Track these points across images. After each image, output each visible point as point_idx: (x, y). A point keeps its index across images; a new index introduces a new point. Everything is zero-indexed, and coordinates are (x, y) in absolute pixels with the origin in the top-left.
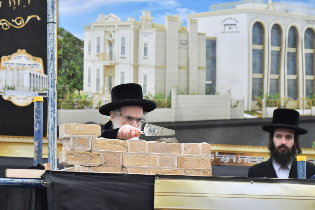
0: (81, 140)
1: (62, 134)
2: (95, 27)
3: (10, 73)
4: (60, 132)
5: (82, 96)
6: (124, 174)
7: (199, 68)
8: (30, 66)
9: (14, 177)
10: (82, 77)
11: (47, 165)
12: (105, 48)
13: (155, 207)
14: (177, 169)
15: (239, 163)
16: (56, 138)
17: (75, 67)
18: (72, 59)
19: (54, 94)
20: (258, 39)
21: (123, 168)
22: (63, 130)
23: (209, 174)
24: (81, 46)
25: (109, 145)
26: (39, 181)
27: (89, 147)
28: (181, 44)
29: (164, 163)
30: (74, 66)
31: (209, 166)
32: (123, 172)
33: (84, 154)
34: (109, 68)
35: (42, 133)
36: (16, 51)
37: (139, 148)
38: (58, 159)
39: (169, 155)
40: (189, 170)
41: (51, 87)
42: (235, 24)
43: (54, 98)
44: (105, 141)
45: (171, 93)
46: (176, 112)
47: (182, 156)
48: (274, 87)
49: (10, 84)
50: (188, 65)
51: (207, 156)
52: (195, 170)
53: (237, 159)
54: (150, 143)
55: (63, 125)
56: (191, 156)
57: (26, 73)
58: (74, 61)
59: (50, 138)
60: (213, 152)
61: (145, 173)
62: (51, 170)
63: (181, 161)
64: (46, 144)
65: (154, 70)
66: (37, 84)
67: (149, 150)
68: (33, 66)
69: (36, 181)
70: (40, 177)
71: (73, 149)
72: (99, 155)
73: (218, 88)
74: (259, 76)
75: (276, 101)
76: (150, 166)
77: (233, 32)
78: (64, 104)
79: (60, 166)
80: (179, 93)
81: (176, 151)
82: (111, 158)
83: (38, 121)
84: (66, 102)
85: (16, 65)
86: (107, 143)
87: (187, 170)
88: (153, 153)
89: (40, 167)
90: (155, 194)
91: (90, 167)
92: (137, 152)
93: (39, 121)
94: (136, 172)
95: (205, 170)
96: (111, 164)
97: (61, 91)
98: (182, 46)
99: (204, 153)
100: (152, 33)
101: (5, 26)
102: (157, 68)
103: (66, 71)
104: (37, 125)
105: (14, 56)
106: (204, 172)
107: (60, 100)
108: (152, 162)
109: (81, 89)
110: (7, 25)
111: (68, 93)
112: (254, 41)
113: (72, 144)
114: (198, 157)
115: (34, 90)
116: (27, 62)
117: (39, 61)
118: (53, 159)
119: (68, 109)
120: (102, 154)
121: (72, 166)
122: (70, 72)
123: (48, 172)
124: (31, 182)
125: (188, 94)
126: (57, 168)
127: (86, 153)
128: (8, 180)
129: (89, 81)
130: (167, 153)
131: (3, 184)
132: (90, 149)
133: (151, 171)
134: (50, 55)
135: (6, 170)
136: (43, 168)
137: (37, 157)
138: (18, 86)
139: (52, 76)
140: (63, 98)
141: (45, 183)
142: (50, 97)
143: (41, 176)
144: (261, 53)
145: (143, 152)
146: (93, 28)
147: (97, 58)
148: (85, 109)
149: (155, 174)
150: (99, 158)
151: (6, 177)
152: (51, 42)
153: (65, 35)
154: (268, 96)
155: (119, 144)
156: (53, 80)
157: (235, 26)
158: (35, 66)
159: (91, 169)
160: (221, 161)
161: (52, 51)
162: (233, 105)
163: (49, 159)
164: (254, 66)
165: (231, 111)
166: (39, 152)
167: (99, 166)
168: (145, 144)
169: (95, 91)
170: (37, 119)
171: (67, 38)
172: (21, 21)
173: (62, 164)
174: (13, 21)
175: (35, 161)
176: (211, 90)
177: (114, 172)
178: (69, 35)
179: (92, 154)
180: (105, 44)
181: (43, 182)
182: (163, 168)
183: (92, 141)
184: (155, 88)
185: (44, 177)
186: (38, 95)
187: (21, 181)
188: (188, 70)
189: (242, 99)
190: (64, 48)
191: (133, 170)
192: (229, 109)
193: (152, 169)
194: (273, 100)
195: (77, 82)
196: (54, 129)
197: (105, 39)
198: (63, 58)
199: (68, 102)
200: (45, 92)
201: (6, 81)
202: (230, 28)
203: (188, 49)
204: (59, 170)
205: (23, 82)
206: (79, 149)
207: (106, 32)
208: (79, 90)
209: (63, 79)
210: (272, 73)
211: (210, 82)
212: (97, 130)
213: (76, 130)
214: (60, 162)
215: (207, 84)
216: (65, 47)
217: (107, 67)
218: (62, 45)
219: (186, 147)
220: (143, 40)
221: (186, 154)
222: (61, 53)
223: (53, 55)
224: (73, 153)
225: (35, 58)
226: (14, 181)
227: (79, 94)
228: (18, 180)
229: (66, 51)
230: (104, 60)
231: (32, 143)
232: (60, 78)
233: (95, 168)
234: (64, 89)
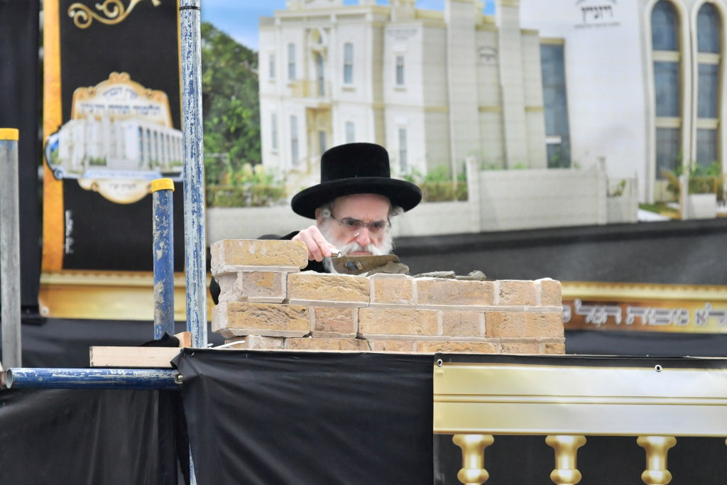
0: (263, 278)
1: (219, 266)
2: (283, 19)
3: (95, 128)
4: (213, 261)
5: (261, 178)
6: (362, 353)
7: (527, 109)
8: (139, 111)
9: (109, 365)
10: (258, 136)
11: (186, 337)
12: (306, 69)
13: (436, 428)
14: (484, 341)
15: (630, 325)
16: (204, 273)
17: (242, 112)
18: (233, 94)
19: (199, 172)
20: (666, 39)
21: (360, 340)
22: (221, 256)
23: (559, 351)
24: (253, 65)
25: (326, 287)
26: (168, 372)
27: (280, 293)
28: (482, 55)
29: (454, 327)
30: (239, 110)
31: (558, 333)
32: (359, 349)
33: (270, 309)
34: (318, 114)
35: (172, 262)
36: (105, 77)
37: (396, 292)
38: (209, 324)
39: (466, 309)
40: (513, 341)
41: (192, 157)
42: (609, 8)
43: (199, 182)
44: (318, 279)
45: (465, 169)
46: (481, 211)
47: (495, 309)
48: (707, 149)
49: (95, 153)
50: (501, 103)
51: (555, 310)
52: (526, 342)
53: (624, 315)
54: (422, 281)
55: (221, 242)
56: (516, 311)
57: (130, 127)
58: (238, 98)
59: (191, 272)
60: (568, 301)
61: (412, 350)
62: (195, 347)
63: (495, 321)
64: (183, 289)
65: (420, 117)
66: (157, 151)
67: (419, 299)
68: (145, 111)
69: (161, 374)
70: (169, 365)
71: (245, 299)
72: (304, 310)
73: (576, 153)
74: (670, 122)
75: (713, 180)
76: (422, 334)
77: (604, 25)
78: (220, 197)
79: (216, 338)
80: (484, 166)
81: (481, 298)
82: (332, 319)
83: (161, 235)
84: (225, 191)
85: (107, 109)
86: (322, 282)
87: (506, 341)
88: (428, 305)
89: (169, 341)
90: (435, 398)
91: (284, 338)
92: (391, 302)
93: (164, 235)
94: (389, 350)
95: (549, 341)
96: (333, 331)
97: (213, 167)
98: (484, 60)
99: (547, 302)
100: (414, 31)
101: (81, 19)
102: (428, 111)
103: (221, 121)
104: (162, 245)
105: (102, 87)
106: (547, 347)
107: (212, 186)
108: (426, 325)
109: (256, 161)
110: (85, 18)
111: (227, 172)
112: (657, 43)
113: (240, 287)
114: (534, 313)
115: (151, 166)
116: (132, 102)
117: (159, 99)
118: (198, 322)
119: (232, 206)
120: (312, 309)
121: (243, 337)
122: (229, 123)
123: (187, 352)
124: (148, 376)
125: (505, 167)
126: (209, 343)
127: (273, 308)
128: (96, 373)
129: (275, 144)
130: (460, 304)
131: (84, 382)
132: (284, 298)
133: (424, 345)
134: (188, 83)
135: (91, 350)
136: (175, 343)
137: (162, 319)
138: (114, 156)
139: (193, 131)
140: (217, 182)
141: (181, 378)
142: (189, 180)
143: (171, 362)
144: (676, 70)
145: (405, 301)
146: (278, 22)
147: (288, 92)
148: (269, 206)
149: (433, 353)
150: (304, 319)
151: (91, 365)
152: (189, 52)
153: (216, 40)
154: (694, 168)
155: (351, 284)
156: (195, 140)
157: (609, 11)
158: (150, 111)
159: (286, 344)
160: (588, 320)
161: (191, 73)
162: (612, 192)
163: (190, 321)
164: (659, 99)
165: (608, 205)
166: (166, 306)
167: (305, 336)
168: (410, 282)
169: (290, 166)
170: (159, 232)
171: (220, 47)
172: (116, 9)
173: (218, 333)
174: (99, 7)
175: (157, 326)
176: (560, 157)
177: (340, 349)
178: (225, 40)
179: (288, 310)
180: (306, 59)
181: (177, 376)
182: (451, 338)
183: (287, 279)
184: (427, 156)
185: (179, 363)
186: (159, 176)
187: (126, 374)
188: (501, 114)
189: (632, 176)
190: (215, 70)
191: (384, 343)
192: (602, 201)
193: (426, 341)
194: (705, 177)
195: (247, 146)
196: (199, 253)
197: (306, 49)
198: (213, 91)
199: (231, 191)
200: (176, 169)
201: (85, 145)
202: (596, 17)
203: (497, 66)
204: (212, 346)
205: (124, 146)
206: (258, 297)
207: (308, 31)
208: (253, 163)
209: (214, 138)
210: (701, 115)
211: (557, 140)
212: (300, 254)
213: (251, 255)
214: (214, 329)
215: (549, 146)
216: (217, 66)
217: (313, 112)
218: (210, 61)
219: (505, 289)
220: (394, 47)
221: (504, 304)
222: (208, 79)
223: (194, 83)
224: (245, 308)
225: (149, 91)
226: (110, 374)
227: (254, 173)
228: (120, 371)
229: (219, 75)
230: (306, 95)
231: (150, 288)
232: (209, 138)
233: (296, 341)
234: (219, 161)
